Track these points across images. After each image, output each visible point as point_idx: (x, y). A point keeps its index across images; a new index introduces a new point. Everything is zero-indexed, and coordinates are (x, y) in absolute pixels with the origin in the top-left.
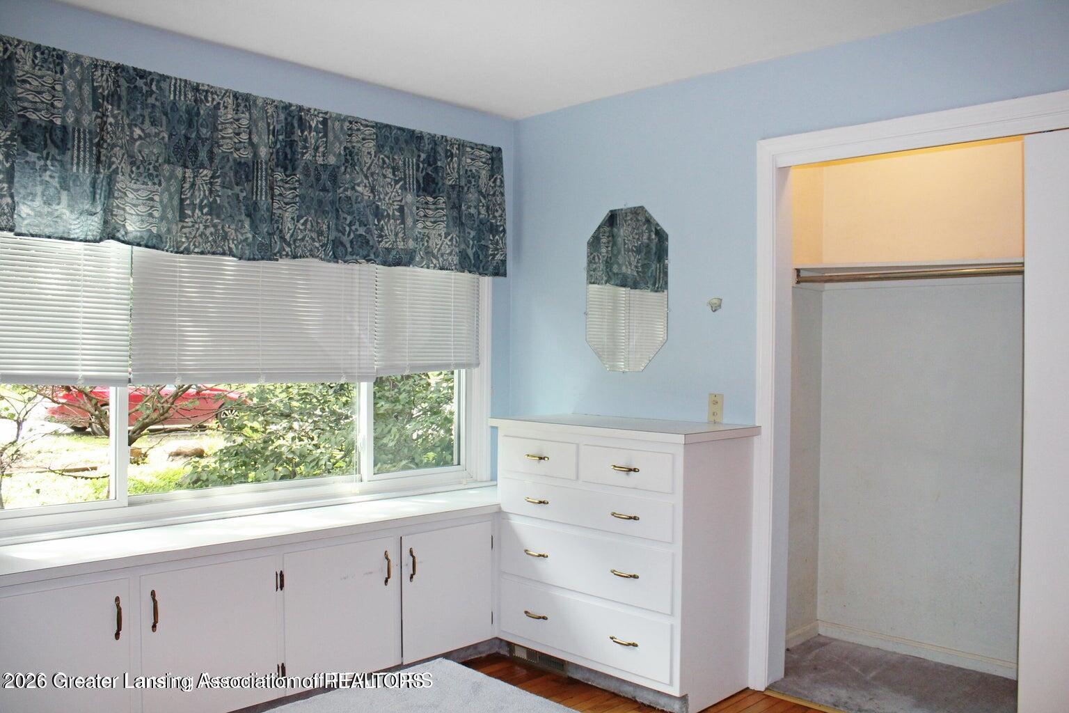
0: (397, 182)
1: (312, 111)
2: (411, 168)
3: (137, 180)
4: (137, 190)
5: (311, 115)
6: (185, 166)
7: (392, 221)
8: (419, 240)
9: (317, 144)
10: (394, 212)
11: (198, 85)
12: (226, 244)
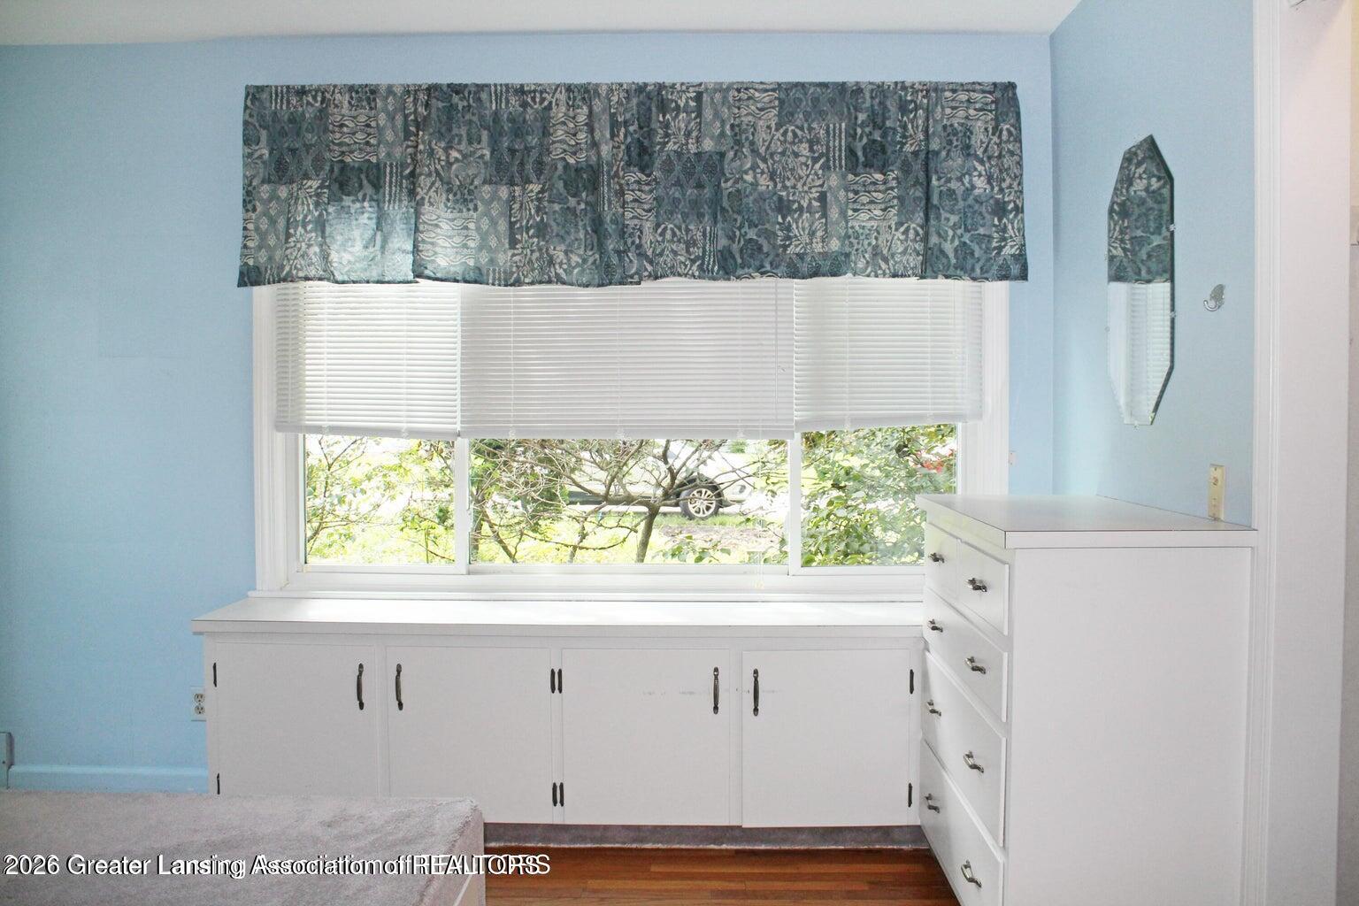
0: (815, 160)
1: (678, 86)
2: (837, 138)
3: (454, 209)
4: (453, 220)
5: (678, 92)
6: (512, 183)
7: (806, 215)
8: (861, 238)
9: (689, 128)
10: (810, 203)
11: (522, 86)
12: (552, 270)
